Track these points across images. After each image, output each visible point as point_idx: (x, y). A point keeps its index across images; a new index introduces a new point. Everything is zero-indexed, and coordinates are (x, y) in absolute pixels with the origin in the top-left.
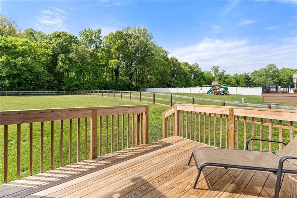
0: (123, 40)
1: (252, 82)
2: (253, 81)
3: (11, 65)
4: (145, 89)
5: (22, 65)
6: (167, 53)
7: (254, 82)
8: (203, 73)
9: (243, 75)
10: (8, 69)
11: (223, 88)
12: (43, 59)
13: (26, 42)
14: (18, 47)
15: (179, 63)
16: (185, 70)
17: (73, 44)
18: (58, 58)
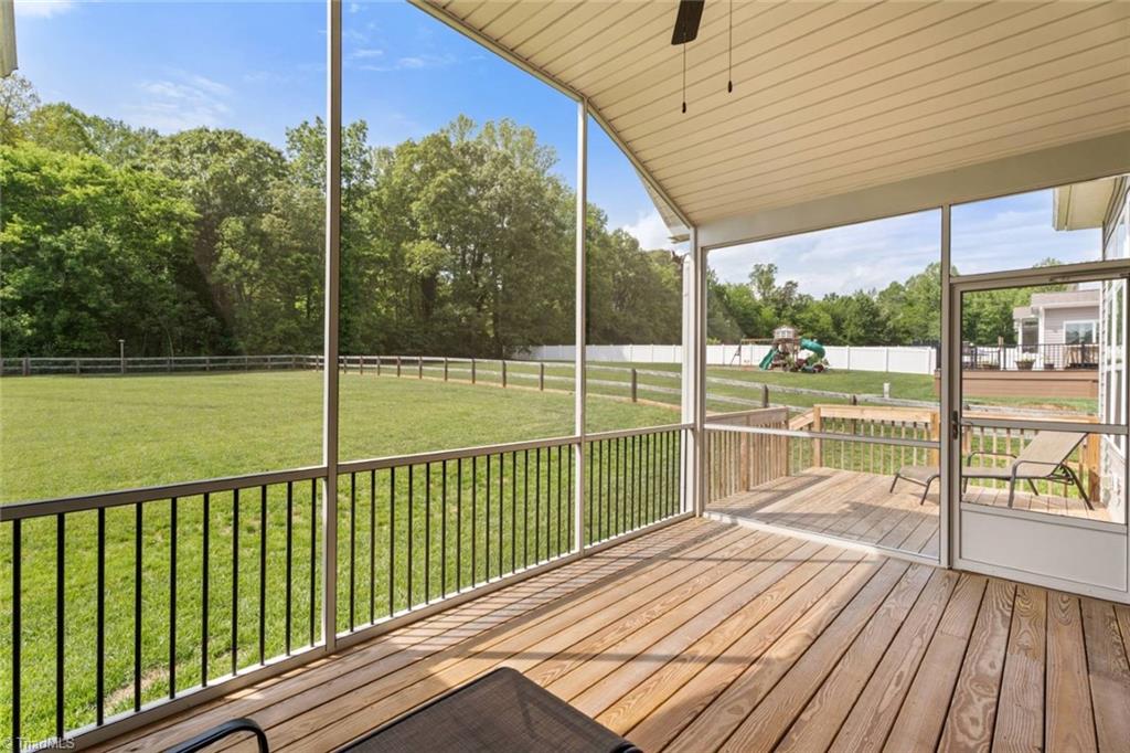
0: (454, 171)
1: (884, 323)
2: (888, 319)
3: (41, 256)
4: (530, 348)
5: (86, 258)
6: (602, 218)
7: (890, 324)
8: (724, 288)
9: (854, 298)
10: (30, 272)
11: (811, 349)
12: (164, 237)
13: (94, 168)
14: (67, 187)
15: (643, 255)
16: (664, 280)
17: (272, 180)
18: (216, 231)
